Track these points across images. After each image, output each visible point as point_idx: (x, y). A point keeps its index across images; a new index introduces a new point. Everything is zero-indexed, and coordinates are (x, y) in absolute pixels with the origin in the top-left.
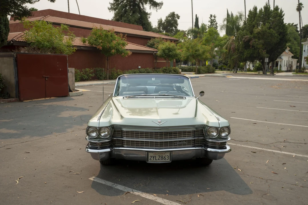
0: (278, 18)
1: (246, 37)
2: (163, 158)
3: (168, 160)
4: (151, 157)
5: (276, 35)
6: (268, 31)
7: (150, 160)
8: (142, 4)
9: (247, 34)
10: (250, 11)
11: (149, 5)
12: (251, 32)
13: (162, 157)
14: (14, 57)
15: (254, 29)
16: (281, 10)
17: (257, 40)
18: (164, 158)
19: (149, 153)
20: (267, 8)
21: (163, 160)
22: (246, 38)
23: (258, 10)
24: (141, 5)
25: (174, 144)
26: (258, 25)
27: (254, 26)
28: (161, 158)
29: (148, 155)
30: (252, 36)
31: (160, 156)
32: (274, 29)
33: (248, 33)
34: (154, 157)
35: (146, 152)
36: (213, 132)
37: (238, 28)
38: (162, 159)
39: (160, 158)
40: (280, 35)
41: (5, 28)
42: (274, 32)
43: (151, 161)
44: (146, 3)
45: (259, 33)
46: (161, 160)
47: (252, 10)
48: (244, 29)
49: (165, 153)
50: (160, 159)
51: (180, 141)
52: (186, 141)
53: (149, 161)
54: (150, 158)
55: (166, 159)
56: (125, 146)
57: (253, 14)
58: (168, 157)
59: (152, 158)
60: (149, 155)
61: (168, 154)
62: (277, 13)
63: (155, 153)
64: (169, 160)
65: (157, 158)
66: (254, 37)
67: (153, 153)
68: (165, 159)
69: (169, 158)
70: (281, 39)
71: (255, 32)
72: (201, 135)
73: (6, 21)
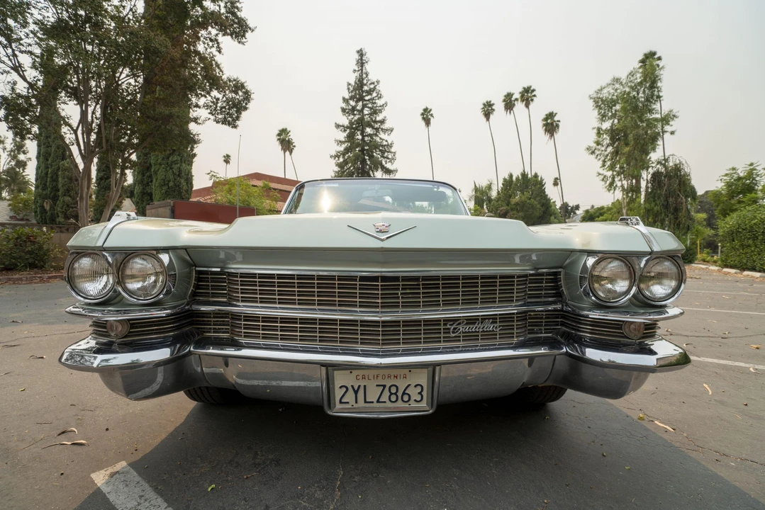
0: (539, 186)
1: (502, 208)
2: (400, 394)
3: (420, 405)
4: (344, 389)
5: (538, 206)
6: (528, 201)
7: (341, 402)
8: (373, 171)
9: (502, 206)
10: (505, 180)
11: (381, 173)
12: (508, 204)
13: (394, 390)
14: (170, 205)
15: (511, 199)
16: (541, 178)
17: (515, 212)
18: (404, 393)
19: (335, 372)
20: (524, 175)
21: (400, 404)
22: (501, 211)
23: (514, 178)
24: (371, 173)
25: (447, 331)
26: (515, 195)
27: (510, 196)
28: (391, 394)
29: (329, 381)
30: (509, 208)
31: (384, 386)
32: (535, 199)
33: (504, 204)
34: (356, 392)
35: (324, 369)
36: (612, 280)
37: (490, 200)
38: (393, 398)
39: (386, 393)
40: (542, 206)
41: (187, 183)
42: (536, 203)
43: (345, 406)
44: (377, 170)
45: (517, 204)
46: (389, 404)
47: (507, 177)
48: (498, 199)
49: (406, 371)
50: (385, 397)
51: (471, 321)
52: (493, 319)
53: (338, 406)
54: (338, 393)
55: (413, 398)
56: (243, 341)
57: (508, 183)
58: (419, 389)
59: (351, 395)
60: (338, 384)
61: (422, 378)
62: (537, 181)
63: (361, 372)
64: (424, 404)
65: (372, 396)
66: (512, 210)
67: (355, 372)
68: (406, 398)
69: (424, 393)
70: (544, 212)
71: (513, 203)
72: (547, 296)
73: (188, 175)
